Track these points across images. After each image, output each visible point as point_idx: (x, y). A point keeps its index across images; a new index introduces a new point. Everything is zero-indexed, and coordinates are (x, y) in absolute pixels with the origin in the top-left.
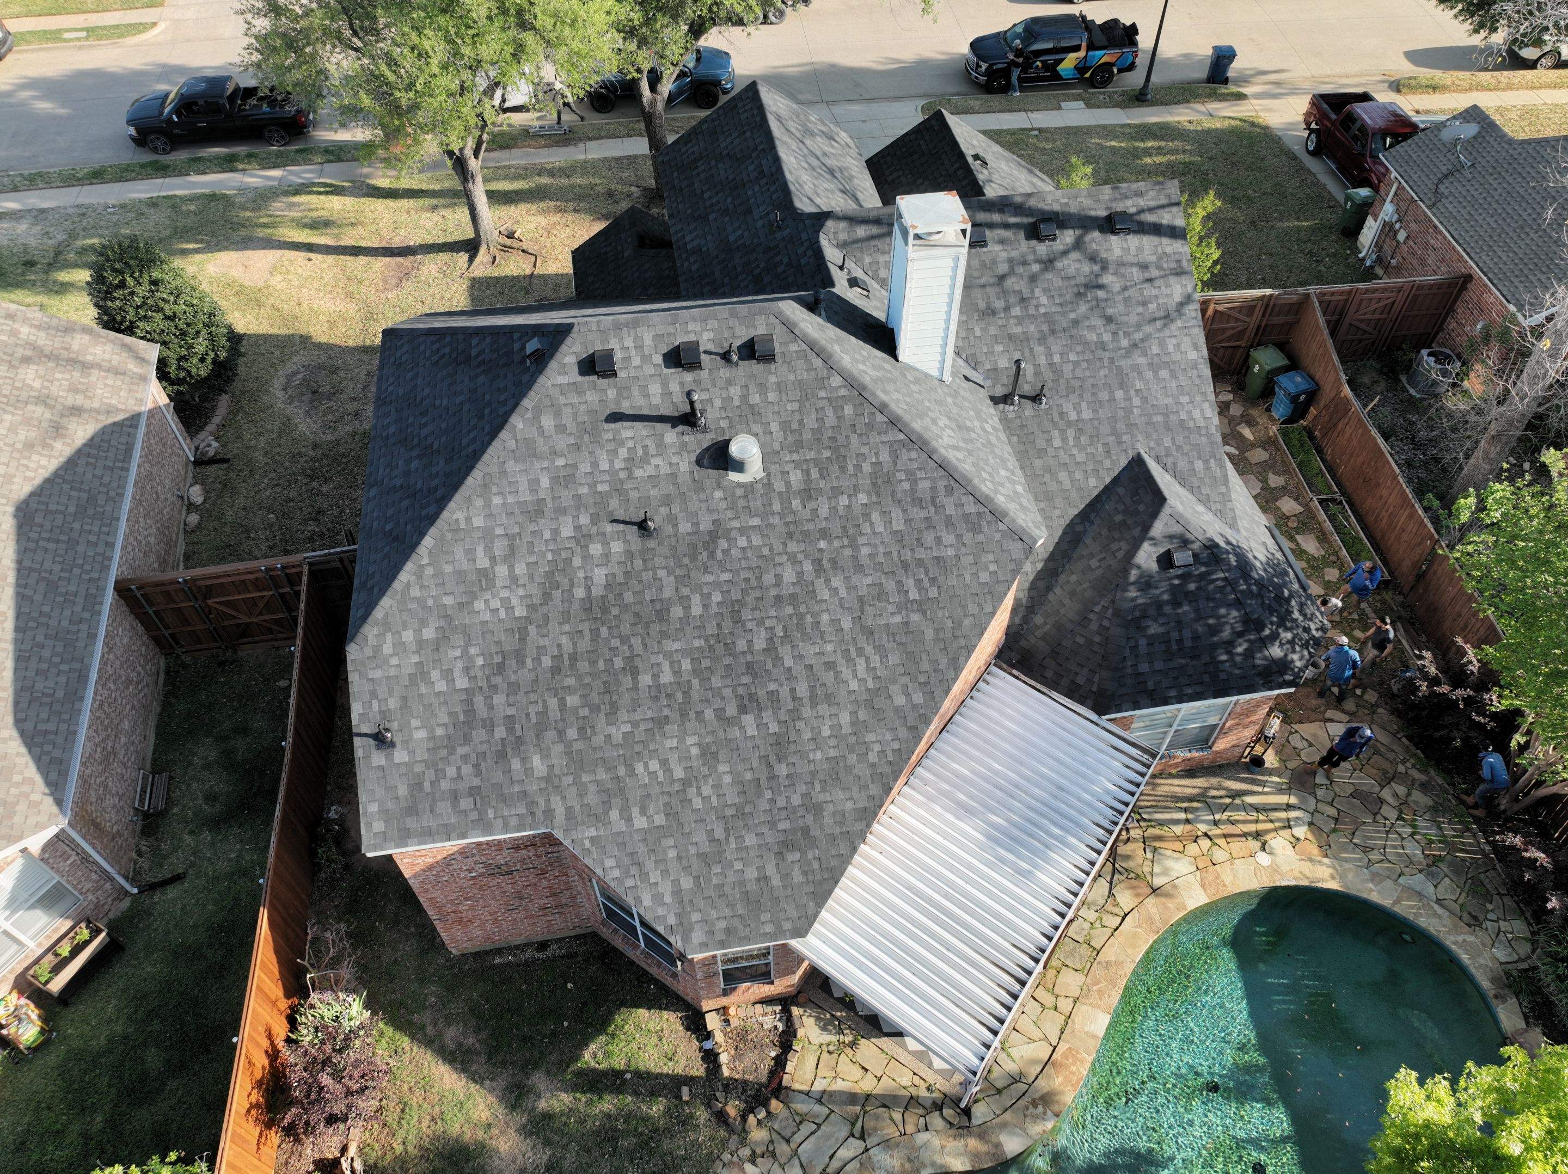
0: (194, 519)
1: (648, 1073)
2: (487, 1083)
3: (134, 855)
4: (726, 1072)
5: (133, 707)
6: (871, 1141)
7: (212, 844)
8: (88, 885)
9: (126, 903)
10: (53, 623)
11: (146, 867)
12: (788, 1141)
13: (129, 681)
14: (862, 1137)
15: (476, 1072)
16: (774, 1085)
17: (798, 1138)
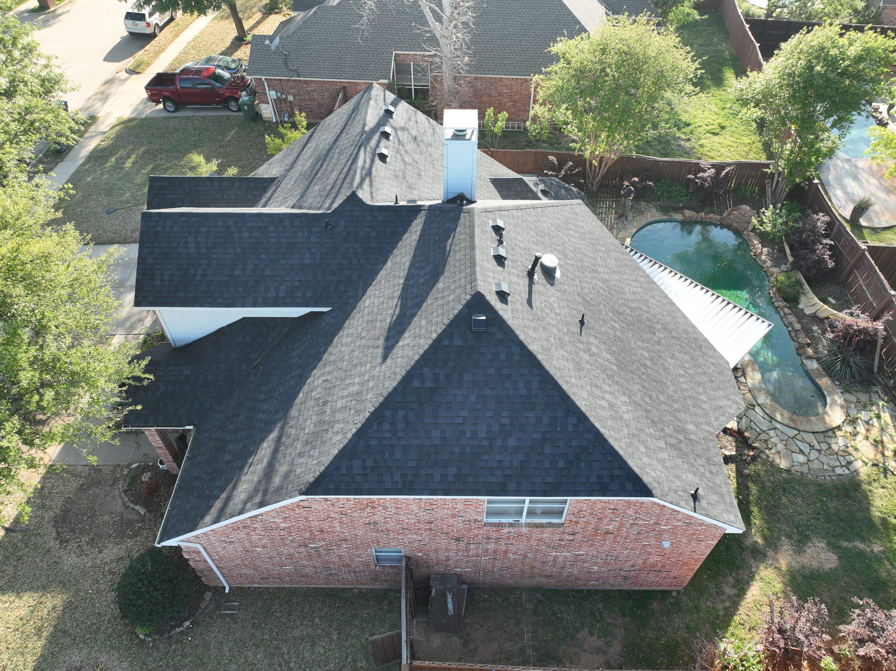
1: (738, 488)
2: (753, 570)
4: (734, 453)
6: (754, 403)
12: (760, 434)
14: (754, 406)
15: (748, 576)
16: (736, 435)
17: (758, 430)
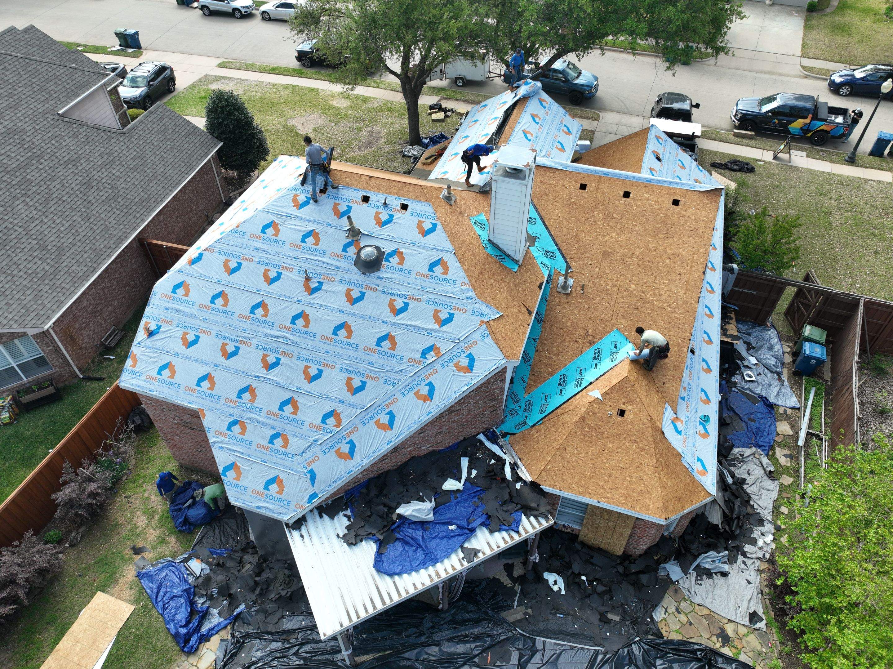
3: (90, 361)
5: (124, 297)
9: (75, 381)
10: (97, 244)
11: (93, 368)
13: (127, 285)
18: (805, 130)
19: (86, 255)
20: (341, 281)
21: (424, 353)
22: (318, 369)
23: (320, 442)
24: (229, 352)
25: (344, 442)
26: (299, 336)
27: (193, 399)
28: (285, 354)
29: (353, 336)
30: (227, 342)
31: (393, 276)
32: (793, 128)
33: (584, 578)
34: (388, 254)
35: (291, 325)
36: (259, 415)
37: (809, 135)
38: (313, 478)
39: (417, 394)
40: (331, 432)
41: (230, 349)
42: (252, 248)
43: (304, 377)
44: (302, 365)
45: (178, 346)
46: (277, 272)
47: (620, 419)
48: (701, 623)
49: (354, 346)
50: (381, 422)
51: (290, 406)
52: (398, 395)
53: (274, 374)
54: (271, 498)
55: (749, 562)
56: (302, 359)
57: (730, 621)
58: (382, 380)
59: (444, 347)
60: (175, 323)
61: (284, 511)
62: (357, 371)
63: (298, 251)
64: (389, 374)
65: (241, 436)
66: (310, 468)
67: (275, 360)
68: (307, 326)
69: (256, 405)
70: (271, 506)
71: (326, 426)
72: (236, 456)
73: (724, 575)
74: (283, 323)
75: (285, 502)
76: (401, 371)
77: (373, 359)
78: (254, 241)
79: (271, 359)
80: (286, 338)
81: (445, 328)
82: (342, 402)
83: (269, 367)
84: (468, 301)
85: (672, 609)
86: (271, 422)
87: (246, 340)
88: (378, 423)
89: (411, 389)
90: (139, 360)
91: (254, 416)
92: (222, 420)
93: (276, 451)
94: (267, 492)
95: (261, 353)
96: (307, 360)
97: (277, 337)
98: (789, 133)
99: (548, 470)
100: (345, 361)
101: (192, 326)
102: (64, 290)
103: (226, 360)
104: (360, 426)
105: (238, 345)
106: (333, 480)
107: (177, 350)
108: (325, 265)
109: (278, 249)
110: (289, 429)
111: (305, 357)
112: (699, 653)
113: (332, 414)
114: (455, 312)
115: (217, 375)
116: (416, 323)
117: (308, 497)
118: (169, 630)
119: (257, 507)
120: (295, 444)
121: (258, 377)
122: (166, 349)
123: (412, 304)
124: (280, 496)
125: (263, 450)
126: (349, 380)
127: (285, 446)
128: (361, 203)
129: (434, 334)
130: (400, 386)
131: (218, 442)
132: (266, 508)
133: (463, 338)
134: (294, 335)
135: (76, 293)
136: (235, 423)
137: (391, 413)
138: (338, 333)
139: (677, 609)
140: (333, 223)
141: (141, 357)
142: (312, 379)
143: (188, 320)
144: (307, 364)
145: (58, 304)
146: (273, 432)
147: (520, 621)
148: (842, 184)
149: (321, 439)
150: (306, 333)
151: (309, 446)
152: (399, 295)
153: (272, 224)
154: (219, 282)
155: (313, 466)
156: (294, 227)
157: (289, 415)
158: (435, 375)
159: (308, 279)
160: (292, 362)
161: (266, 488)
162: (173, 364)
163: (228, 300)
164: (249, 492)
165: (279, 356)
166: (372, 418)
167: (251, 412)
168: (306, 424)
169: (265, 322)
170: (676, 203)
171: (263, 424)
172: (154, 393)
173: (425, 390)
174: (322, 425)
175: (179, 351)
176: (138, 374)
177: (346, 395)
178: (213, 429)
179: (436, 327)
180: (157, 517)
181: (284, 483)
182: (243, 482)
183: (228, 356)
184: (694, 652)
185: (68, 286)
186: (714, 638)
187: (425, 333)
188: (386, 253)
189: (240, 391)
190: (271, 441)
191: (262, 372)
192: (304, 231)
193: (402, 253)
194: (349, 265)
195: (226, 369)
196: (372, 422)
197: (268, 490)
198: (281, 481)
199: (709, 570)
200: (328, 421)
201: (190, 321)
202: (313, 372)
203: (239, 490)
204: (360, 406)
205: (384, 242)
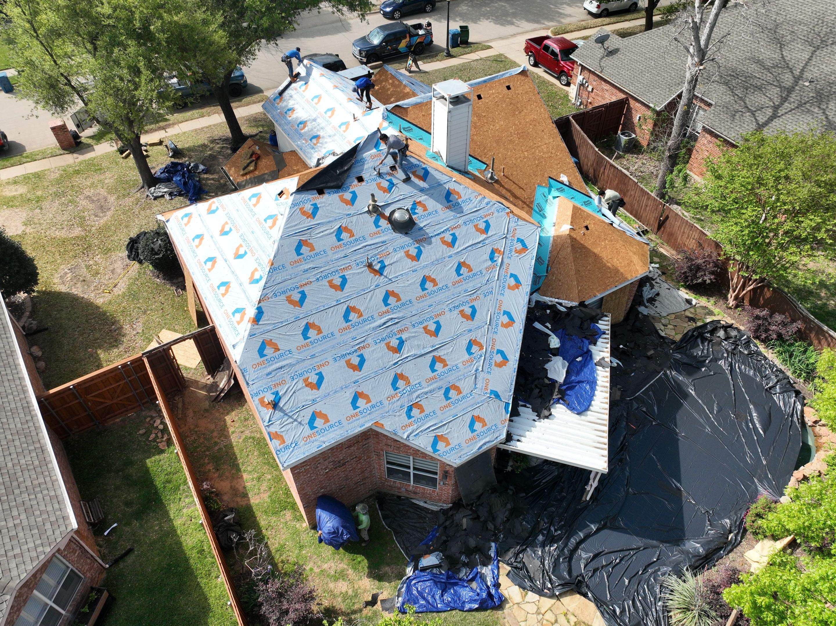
0: (42, 364)
3: (98, 547)
7: (141, 526)
8: (87, 567)
9: (104, 575)
10: (13, 427)
11: (106, 552)
18: (409, 47)
19: (17, 443)
20: (395, 250)
21: (492, 258)
22: (434, 323)
23: (480, 369)
24: (357, 364)
25: (494, 355)
26: (399, 311)
27: (362, 421)
28: (401, 331)
29: (438, 281)
30: (348, 357)
31: (428, 222)
32: (401, 48)
33: (621, 346)
34: (412, 209)
35: (387, 308)
36: (423, 388)
37: (412, 49)
38: (497, 396)
39: (510, 288)
40: (481, 356)
41: (355, 361)
42: (302, 273)
43: (429, 336)
44: (420, 329)
45: (309, 394)
46: (340, 277)
47: (589, 232)
48: (678, 322)
49: (444, 288)
50: (504, 323)
51: (437, 363)
52: (500, 298)
53: (406, 351)
54: (482, 434)
55: (658, 281)
56: (416, 325)
57: (685, 311)
58: (482, 296)
59: (501, 245)
60: (288, 379)
61: (497, 434)
62: (461, 303)
63: (343, 250)
64: (483, 289)
65: (423, 414)
66: (489, 391)
67: (398, 341)
68: (399, 299)
69: (413, 384)
70: (487, 439)
71: (475, 355)
72: (433, 430)
73: (658, 294)
74: (379, 311)
75: (494, 428)
76: (488, 281)
77: (465, 287)
78: (297, 266)
79: (394, 343)
80: (392, 319)
81: (490, 234)
82: (470, 331)
83: (398, 350)
84: (489, 206)
85: (662, 328)
86: (435, 386)
87: (362, 345)
88: (503, 325)
89: (504, 287)
90: (283, 434)
91: (419, 392)
92: (399, 416)
93: (457, 401)
94: (476, 433)
95: (383, 344)
96: (421, 323)
97: (384, 323)
98: (400, 52)
99: (581, 290)
100: (448, 303)
101: (306, 369)
102: (43, 486)
103: (360, 371)
104: (495, 336)
105: (359, 353)
106: (509, 385)
107: (311, 398)
108: (373, 247)
109: (324, 260)
110: (451, 378)
111: (417, 321)
112: (695, 333)
113: (471, 343)
114: (487, 218)
115: (364, 388)
116: (470, 243)
117: (504, 410)
118: (471, 610)
119: (479, 449)
120: (465, 385)
121: (397, 363)
122: (300, 405)
123: (457, 232)
124: (486, 427)
125: (447, 409)
126: (462, 312)
127: (460, 392)
128: (359, 184)
129: (487, 242)
130: (496, 290)
131: (411, 434)
132: (485, 444)
133: (506, 232)
134: (395, 313)
135: (57, 480)
136: (410, 409)
137: (505, 313)
138: (426, 287)
139: (664, 325)
140: (352, 212)
141: (283, 429)
142: (436, 333)
143: (297, 367)
144: (424, 325)
145: (55, 501)
146: (443, 391)
147: (622, 395)
148: (461, 70)
149: (479, 366)
150: (403, 304)
151: (476, 378)
152: (443, 232)
153: (301, 244)
154: (298, 319)
155: (490, 388)
156: (322, 234)
157: (443, 370)
158: (510, 267)
159: (370, 266)
160: (412, 333)
161: (473, 431)
162: (318, 411)
163: (319, 327)
164: (464, 445)
165: (398, 336)
166: (497, 325)
167: (414, 392)
168: (460, 365)
169: (365, 321)
170: (508, 88)
171: (430, 391)
172: (324, 446)
173: (512, 282)
174: (471, 356)
175: (314, 397)
176: (293, 445)
177: (469, 325)
178: (398, 429)
179: (484, 236)
180: (350, 571)
181: (481, 416)
182: (454, 442)
183: (359, 367)
184: (693, 335)
185: (41, 480)
186: (690, 323)
187: (481, 245)
188: (409, 209)
189: (392, 384)
190: (447, 398)
191: (396, 357)
192: (334, 232)
193: (420, 202)
194: (391, 235)
195: (367, 379)
196: (500, 327)
197: (475, 431)
198: (478, 417)
199: (651, 298)
200: (473, 351)
201: (300, 368)
202: (432, 327)
203: (456, 451)
204: (484, 324)
205: (401, 202)
